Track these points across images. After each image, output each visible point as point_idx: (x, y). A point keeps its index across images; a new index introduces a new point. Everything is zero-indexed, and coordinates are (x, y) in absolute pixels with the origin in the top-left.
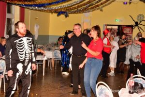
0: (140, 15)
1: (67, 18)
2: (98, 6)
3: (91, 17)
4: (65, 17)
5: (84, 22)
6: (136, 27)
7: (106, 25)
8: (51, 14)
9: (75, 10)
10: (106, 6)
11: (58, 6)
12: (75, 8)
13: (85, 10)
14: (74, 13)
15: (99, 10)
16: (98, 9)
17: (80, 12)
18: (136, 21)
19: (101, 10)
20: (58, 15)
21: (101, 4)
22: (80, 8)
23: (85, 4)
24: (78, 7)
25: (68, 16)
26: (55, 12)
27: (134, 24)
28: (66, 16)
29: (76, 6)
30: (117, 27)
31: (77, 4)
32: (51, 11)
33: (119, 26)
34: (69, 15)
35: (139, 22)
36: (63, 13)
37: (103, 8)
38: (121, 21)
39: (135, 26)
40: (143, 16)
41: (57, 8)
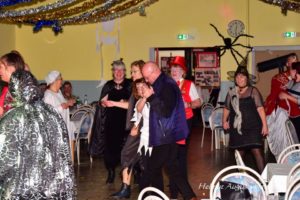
0: (235, 22)
1: (60, 34)
3: (119, 31)
4: (53, 33)
5: (101, 45)
6: (228, 51)
7: (156, 49)
8: (16, 27)
9: (77, 16)
11: (34, 6)
12: (77, 10)
13: (103, 15)
14: (77, 22)
15: (137, 14)
16: (134, 11)
17: (91, 19)
18: (226, 36)
19: (143, 14)
20: (36, 30)
22: (89, 11)
24: (85, 7)
25: (61, 31)
26: (27, 22)
27: (223, 44)
28: (57, 31)
29: (80, 5)
30: (182, 54)
32: (18, 21)
33: (188, 50)
34: (65, 28)
35: (233, 40)
36: (47, 23)
37: (147, 9)
38: (191, 38)
39: (226, 48)
40: (242, 24)
41: (32, 12)
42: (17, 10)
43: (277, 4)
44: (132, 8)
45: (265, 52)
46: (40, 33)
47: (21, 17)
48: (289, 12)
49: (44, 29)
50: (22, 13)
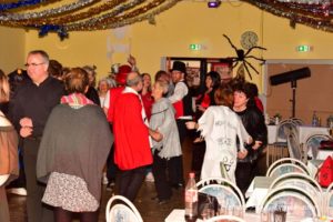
0: (249, 34)
1: (65, 40)
2: (141, 11)
3: (130, 39)
4: (59, 39)
7: (168, 59)
9: (84, 21)
10: (162, 10)
11: (37, 10)
12: (82, 16)
13: (111, 22)
15: (147, 21)
16: (143, 19)
17: (97, 25)
18: (239, 47)
19: (152, 22)
20: (42, 35)
21: (150, 6)
22: (96, 16)
23: (106, 7)
24: (91, 14)
25: (67, 36)
26: (33, 27)
27: (236, 55)
28: (63, 36)
29: (86, 10)
30: (197, 64)
31: (86, 6)
34: (70, 33)
35: (246, 51)
36: (52, 28)
37: (157, 18)
38: (204, 48)
39: (238, 59)
40: (256, 36)
41: (35, 16)
42: (21, 13)
43: (285, 16)
44: (141, 15)
45: (279, 65)
46: (45, 38)
47: (25, 20)
48: (298, 25)
49: (49, 34)
50: (26, 17)
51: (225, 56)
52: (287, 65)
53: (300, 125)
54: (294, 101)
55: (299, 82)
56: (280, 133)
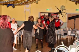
0: (63, 6)
1: (14, 8)
3: (30, 8)
5: (26, 11)
6: (60, 14)
7: (40, 13)
8: (2, 5)
9: (19, 3)
13: (26, 3)
14: (19, 5)
15: (36, 3)
16: (35, 2)
17: (23, 4)
18: (60, 10)
19: (37, 3)
20: (8, 7)
22: (23, 2)
25: (14, 7)
26: (5, 4)
28: (13, 7)
30: (48, 14)
34: (16, 6)
36: (11, 5)
37: (38, 2)
38: (50, 10)
41: (7, 2)
42: (3, 1)
43: (74, 2)
44: (34, 1)
46: (9, 7)
47: (4, 3)
48: (77, 4)
50: (4, 2)
51: (56, 12)
52: (73, 14)
53: (77, 30)
54: (75, 24)
55: (76, 19)
56: (72, 33)
